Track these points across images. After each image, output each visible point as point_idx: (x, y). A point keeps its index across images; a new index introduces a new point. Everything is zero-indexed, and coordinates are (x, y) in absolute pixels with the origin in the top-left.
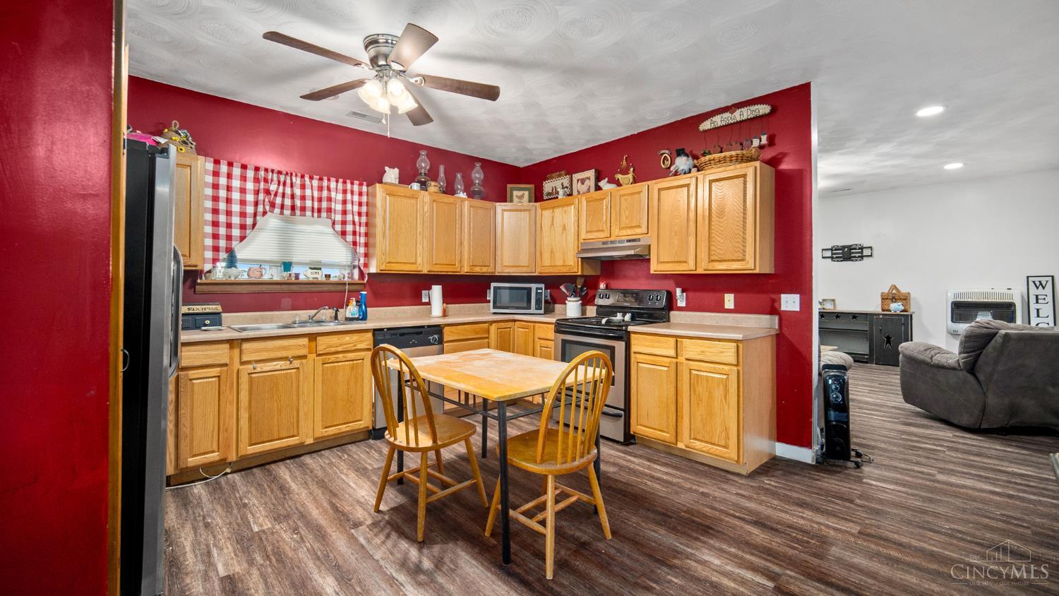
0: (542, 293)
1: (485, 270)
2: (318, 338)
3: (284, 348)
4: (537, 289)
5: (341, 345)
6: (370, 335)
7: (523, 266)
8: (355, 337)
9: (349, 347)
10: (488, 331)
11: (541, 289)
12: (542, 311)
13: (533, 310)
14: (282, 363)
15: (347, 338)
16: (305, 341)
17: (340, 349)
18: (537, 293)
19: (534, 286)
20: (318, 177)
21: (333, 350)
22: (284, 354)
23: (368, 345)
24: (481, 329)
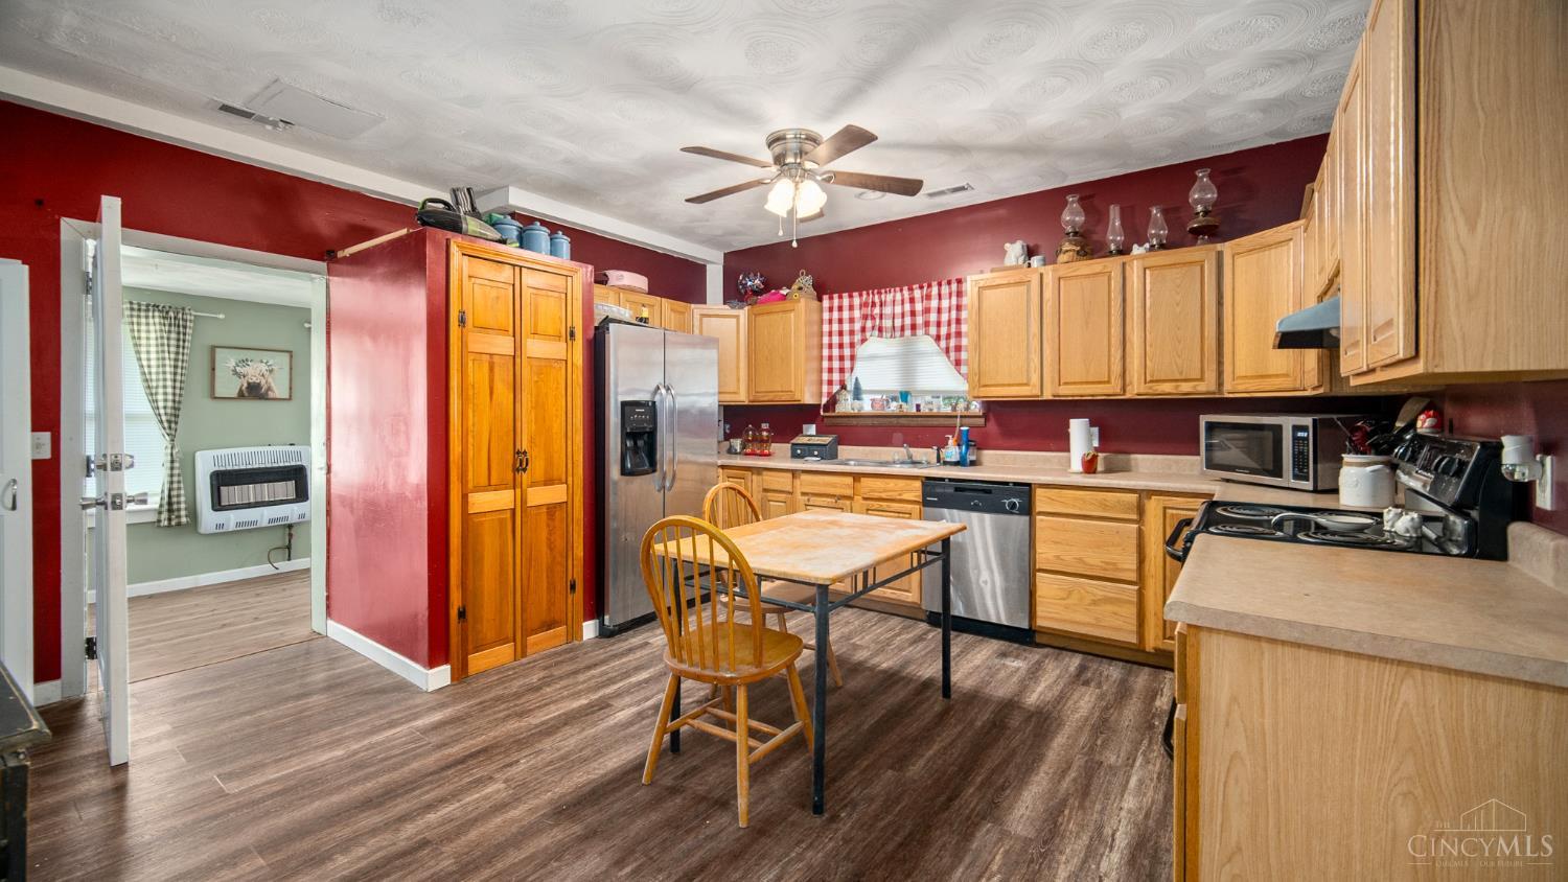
0: (1307, 439)
1: (1186, 387)
2: (862, 479)
3: (834, 485)
4: (1296, 428)
5: (885, 491)
6: (918, 484)
7: (1277, 376)
8: (901, 483)
9: (894, 495)
10: (1141, 510)
11: (1304, 428)
12: (1309, 485)
13: (1288, 479)
14: (829, 500)
15: (892, 483)
16: (849, 480)
17: (884, 495)
18: (1295, 438)
19: (1288, 422)
20: (917, 286)
21: (876, 495)
22: (831, 491)
23: (916, 496)
24: (1118, 502)
